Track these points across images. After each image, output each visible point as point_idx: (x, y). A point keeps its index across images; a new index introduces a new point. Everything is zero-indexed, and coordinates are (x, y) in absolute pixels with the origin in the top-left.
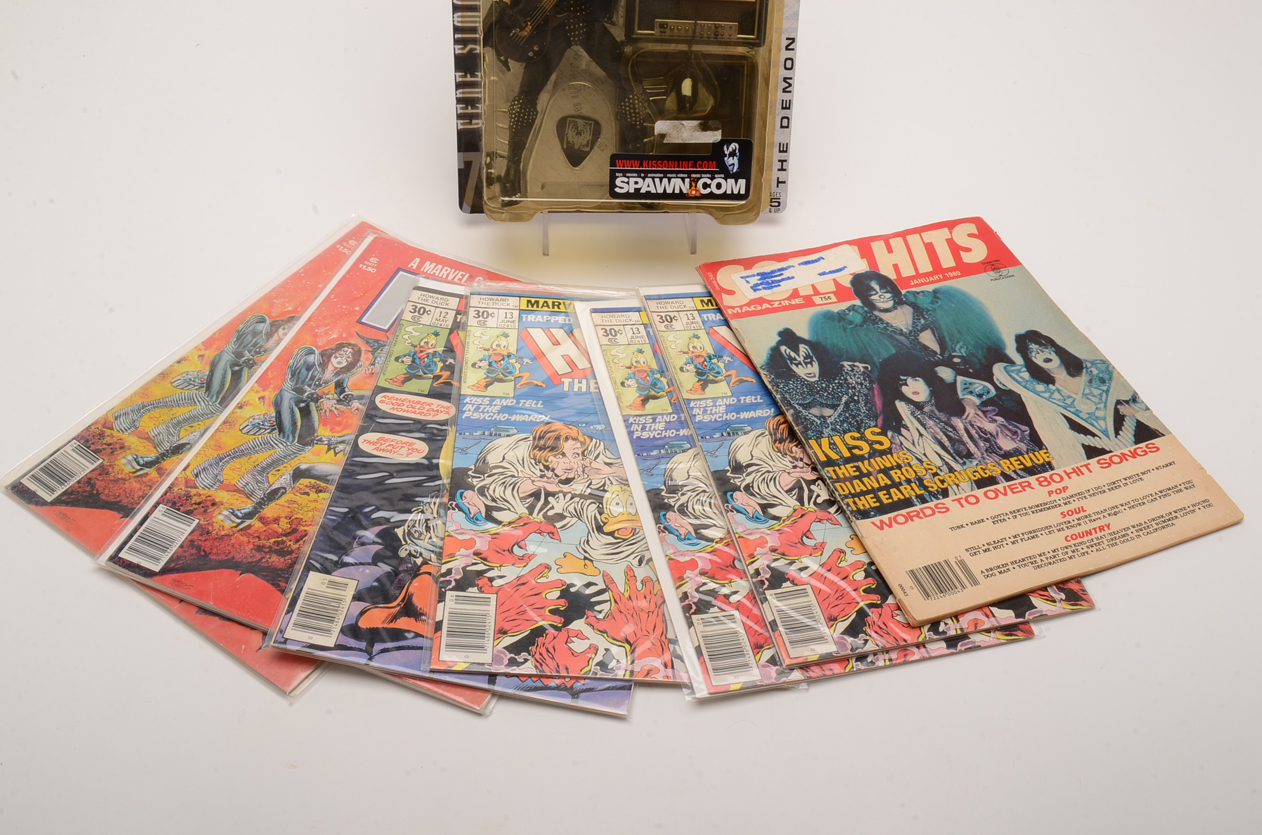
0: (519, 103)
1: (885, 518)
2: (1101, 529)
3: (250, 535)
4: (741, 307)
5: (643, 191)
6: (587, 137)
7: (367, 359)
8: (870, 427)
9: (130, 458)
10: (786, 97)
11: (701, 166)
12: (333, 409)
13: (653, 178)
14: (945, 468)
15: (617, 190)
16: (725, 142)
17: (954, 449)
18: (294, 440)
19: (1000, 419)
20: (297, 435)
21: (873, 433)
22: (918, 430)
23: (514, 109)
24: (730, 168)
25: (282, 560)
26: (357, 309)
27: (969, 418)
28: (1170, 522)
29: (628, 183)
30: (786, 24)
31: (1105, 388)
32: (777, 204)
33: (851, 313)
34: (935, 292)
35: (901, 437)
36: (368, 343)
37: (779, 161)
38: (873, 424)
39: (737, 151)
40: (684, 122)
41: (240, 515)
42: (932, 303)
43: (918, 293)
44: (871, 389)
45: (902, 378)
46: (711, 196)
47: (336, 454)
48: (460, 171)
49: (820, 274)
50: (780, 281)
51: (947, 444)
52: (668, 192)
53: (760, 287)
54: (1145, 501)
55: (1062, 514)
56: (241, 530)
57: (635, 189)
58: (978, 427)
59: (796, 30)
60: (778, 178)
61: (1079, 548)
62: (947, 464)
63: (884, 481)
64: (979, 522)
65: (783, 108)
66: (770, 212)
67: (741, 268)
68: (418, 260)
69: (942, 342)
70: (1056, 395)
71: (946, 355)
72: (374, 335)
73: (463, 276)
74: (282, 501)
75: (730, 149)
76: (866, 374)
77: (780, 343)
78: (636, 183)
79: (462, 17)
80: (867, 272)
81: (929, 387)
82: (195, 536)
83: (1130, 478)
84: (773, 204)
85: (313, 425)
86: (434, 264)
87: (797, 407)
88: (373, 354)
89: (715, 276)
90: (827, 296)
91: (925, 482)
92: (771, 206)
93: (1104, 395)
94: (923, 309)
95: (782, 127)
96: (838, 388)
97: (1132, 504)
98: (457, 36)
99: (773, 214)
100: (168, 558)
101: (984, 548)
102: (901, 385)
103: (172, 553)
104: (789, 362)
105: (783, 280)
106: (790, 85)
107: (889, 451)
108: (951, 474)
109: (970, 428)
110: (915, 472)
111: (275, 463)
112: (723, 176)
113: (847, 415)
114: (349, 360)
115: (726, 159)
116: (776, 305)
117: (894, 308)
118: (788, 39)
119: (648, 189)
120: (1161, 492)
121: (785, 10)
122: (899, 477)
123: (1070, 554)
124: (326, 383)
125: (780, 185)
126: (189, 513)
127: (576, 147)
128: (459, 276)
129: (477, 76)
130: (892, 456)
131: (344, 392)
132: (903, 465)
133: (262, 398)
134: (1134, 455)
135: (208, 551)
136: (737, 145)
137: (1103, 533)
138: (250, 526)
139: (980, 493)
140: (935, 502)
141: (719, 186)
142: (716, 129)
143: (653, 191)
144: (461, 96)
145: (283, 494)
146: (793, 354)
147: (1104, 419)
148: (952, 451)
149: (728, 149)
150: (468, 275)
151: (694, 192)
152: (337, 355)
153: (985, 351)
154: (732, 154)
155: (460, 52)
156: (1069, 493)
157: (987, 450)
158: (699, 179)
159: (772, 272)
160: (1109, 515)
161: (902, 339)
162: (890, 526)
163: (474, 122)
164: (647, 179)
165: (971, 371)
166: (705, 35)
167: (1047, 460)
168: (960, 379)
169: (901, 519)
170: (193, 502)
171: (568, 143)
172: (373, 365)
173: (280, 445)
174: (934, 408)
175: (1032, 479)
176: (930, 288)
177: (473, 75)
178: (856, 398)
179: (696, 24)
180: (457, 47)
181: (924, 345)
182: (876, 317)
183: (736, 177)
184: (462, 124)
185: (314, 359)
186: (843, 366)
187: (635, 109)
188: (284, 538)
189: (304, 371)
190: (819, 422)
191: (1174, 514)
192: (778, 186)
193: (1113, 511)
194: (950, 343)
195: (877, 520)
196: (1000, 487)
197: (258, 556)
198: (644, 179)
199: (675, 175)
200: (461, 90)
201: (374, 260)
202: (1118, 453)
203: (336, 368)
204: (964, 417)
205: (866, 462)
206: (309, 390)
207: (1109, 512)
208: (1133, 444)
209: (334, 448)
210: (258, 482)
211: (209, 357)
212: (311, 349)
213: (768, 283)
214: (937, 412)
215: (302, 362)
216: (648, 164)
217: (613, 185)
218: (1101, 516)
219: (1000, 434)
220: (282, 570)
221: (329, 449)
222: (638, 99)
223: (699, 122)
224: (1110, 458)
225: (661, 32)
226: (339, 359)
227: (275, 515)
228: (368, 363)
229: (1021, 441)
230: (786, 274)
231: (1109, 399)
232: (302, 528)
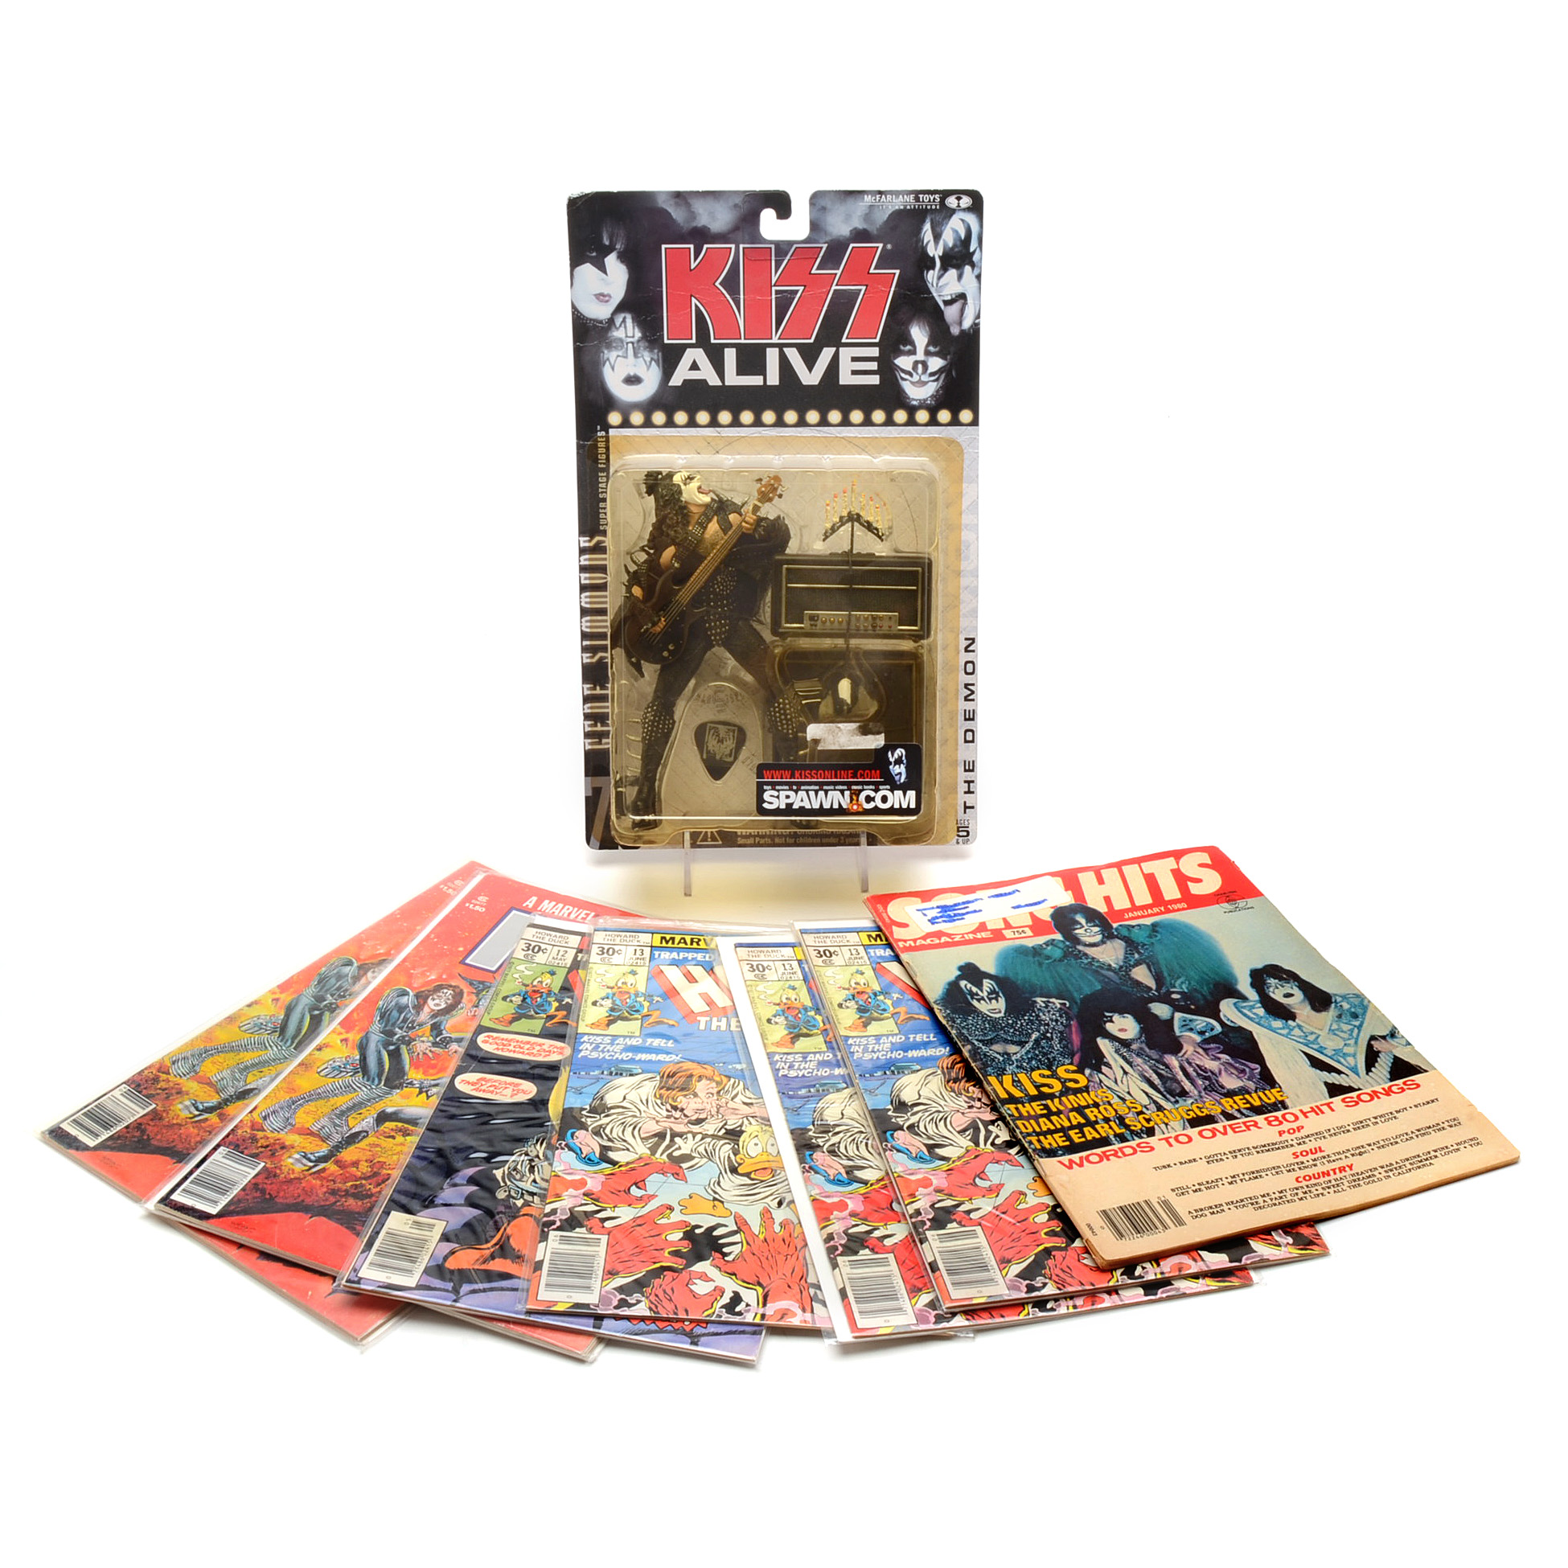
0: (652, 710)
1: (1076, 1157)
2: (1342, 1169)
3: (325, 1178)
4: (915, 941)
5: (795, 807)
6: (730, 744)
7: (470, 1001)
8: (1063, 1065)
9: (188, 1103)
10: (969, 706)
11: (862, 776)
12: (427, 1051)
13: (807, 791)
14: (1153, 1107)
15: (765, 805)
16: (890, 747)
17: (1165, 1087)
18: (380, 1083)
19: (1225, 1057)
20: (383, 1078)
21: (1067, 1071)
22: (1122, 1068)
23: (646, 717)
24: (897, 778)
25: (360, 1203)
26: (461, 949)
27: (1186, 1056)
28: (1428, 1162)
29: (778, 797)
30: (964, 623)
31: (1357, 1023)
32: (965, 834)
33: (1049, 948)
34: (1154, 925)
35: (1100, 1075)
36: (471, 984)
37: (965, 782)
38: (1067, 1061)
39: (904, 758)
40: (840, 725)
41: (313, 1158)
42: (1150, 937)
43: (1133, 927)
44: (1068, 1026)
45: (1107, 1014)
46: (876, 811)
47: (428, 1097)
48: (587, 799)
49: (1014, 908)
50: (964, 914)
51: (1157, 1081)
52: (825, 807)
53: (940, 920)
54: (1398, 1140)
55: (1294, 1154)
56: (314, 1173)
57: (787, 804)
58: (1197, 1065)
59: (975, 629)
60: (965, 803)
61: (1313, 1189)
62: (1155, 1102)
63: (1076, 1119)
64: (1190, 1161)
65: (966, 719)
66: (958, 843)
67: (919, 900)
68: (534, 899)
69: (1159, 979)
70: (1297, 1032)
71: (1164, 990)
72: (480, 977)
73: (588, 915)
74: (363, 1144)
75: (896, 756)
76: (1062, 1011)
77: (959, 978)
78: (788, 797)
79: (591, 621)
80: (1071, 905)
81: (1139, 1023)
82: (260, 1180)
83: (1381, 1116)
84: (961, 834)
85: (403, 1068)
86: (554, 903)
87: (976, 1043)
88: (477, 996)
89: (885, 908)
90: (1020, 930)
91: (1127, 1121)
92: (959, 836)
93: (1356, 1030)
94: (1138, 944)
95: (966, 741)
96: (1027, 1024)
97: (1382, 1143)
98: (585, 643)
99: (961, 846)
100: (227, 1201)
101: (1194, 1188)
102: (1105, 1022)
103: (232, 1196)
104: (969, 997)
105: (968, 913)
106: (973, 692)
107: (1086, 1089)
108: (1159, 1113)
109: (1186, 1065)
110: (1116, 1111)
111: (356, 1107)
112: (888, 787)
113: (1037, 1052)
114: (449, 1002)
115: (891, 767)
116: (957, 938)
117: (1103, 942)
118: (966, 639)
119: (802, 804)
120: (1418, 1130)
121: (961, 607)
122: (1096, 1116)
123: (1301, 1195)
124: (420, 1025)
125: (967, 810)
126: (255, 1156)
127: (718, 757)
128: (583, 915)
129: (607, 688)
130: (1089, 1094)
131: (442, 1034)
132: (1101, 1103)
133: (345, 1040)
134: (1388, 1092)
135: (274, 1194)
136: (903, 751)
137: (1344, 1173)
138: (324, 1170)
139: (1193, 1132)
140: (1138, 1141)
141: (884, 799)
142: (879, 733)
143: (808, 806)
144: (589, 711)
145: (364, 1137)
146: (974, 989)
147: (1354, 1056)
148: (1162, 1090)
149: (893, 755)
150: (593, 914)
151: (855, 807)
152: (435, 997)
153: (1212, 986)
154: (898, 762)
155: (589, 661)
156: (1303, 1133)
157: (1205, 1089)
158: (861, 791)
159: (956, 905)
160: (1353, 1155)
161: (1110, 974)
162: (1081, 1165)
163: (604, 741)
164: (800, 792)
165: (1193, 1007)
166: (862, 628)
167: (1280, 1099)
168: (1178, 1015)
169: (1094, 1159)
170: (259, 1145)
171: (708, 752)
172: (477, 1007)
173: (364, 1088)
174: (1144, 1046)
175: (1260, 1119)
176: (1148, 921)
177: (603, 687)
178: (1049, 1035)
179: (850, 615)
180: (585, 655)
181: (1137, 981)
182: (1080, 951)
183: (904, 788)
184: (590, 744)
185: (408, 1000)
186: (1035, 1002)
187: (786, 715)
188: (364, 1182)
189: (395, 1014)
190: (1001, 1059)
191: (1433, 1154)
192: (965, 812)
193: (1357, 1152)
194: (1168, 979)
195: (1065, 1159)
196: (1219, 1126)
197: (332, 1199)
198: (796, 792)
199: (832, 787)
200: (589, 705)
201: (483, 899)
202: (1369, 1091)
203: (433, 1010)
204: (1180, 1054)
205: (1056, 1101)
206: (399, 1033)
207: (1353, 1152)
208: (1387, 1081)
209: (427, 1092)
210: (335, 1125)
211: (284, 1001)
212: (405, 990)
213: (949, 916)
214: (1147, 1050)
215: (393, 1003)
216: (801, 775)
217: (760, 800)
218: (1343, 1156)
219: (1223, 1072)
220: (358, 1213)
221: (421, 1092)
222: (789, 704)
223: (858, 724)
224: (1358, 1096)
225: (811, 625)
226: (437, 1001)
227: (354, 1158)
228: (470, 1005)
229: (1249, 1079)
230: (972, 907)
231: (1361, 1034)
232: (385, 1172)
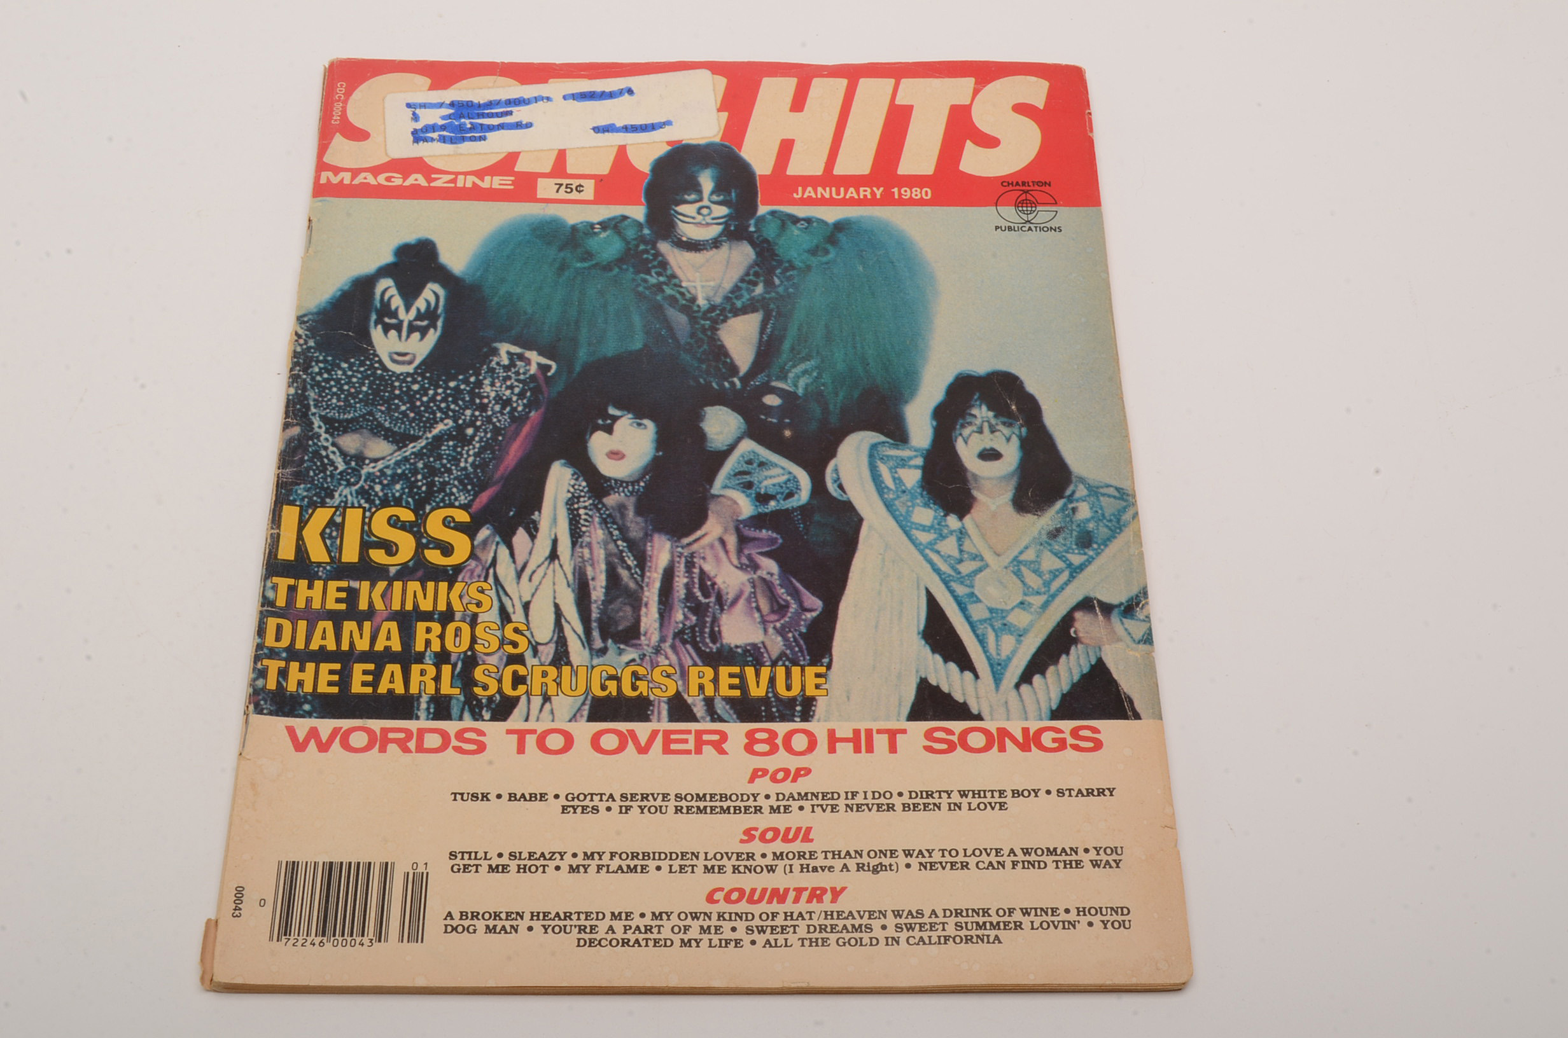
1: (326, 726)
2: (816, 895)
4: (355, 172)
8: (452, 506)
14: (548, 652)
17: (603, 612)
19: (770, 566)
21: (447, 523)
22: (555, 542)
27: (695, 547)
28: (993, 933)
31: (1076, 559)
33: (603, 235)
34: (840, 227)
35: (503, 552)
38: (463, 499)
42: (814, 252)
43: (795, 220)
44: (518, 420)
45: (612, 411)
49: (597, 130)
50: (491, 128)
51: (598, 593)
53: (435, 135)
54: (972, 861)
55: (747, 832)
58: (702, 572)
61: (727, 926)
62: (561, 642)
63: (390, 638)
64: (533, 797)
67: (426, 81)
69: (766, 352)
70: (949, 546)
71: (757, 382)
76: (534, 386)
77: (385, 271)
80: (710, 146)
81: (658, 449)
83: (977, 794)
87: (317, 422)
89: (349, 94)
90: (575, 183)
91: (478, 674)
93: (1065, 576)
94: (780, 262)
96: (444, 400)
97: (937, 857)
101: (495, 861)
102: (597, 428)
104: (374, 317)
105: (501, 127)
107: (451, 575)
108: (552, 672)
109: (681, 568)
110: (474, 640)
113: (420, 465)
116: (441, 182)
117: (716, 243)
120: (1026, 852)
122: (428, 643)
123: (694, 933)
130: (450, 588)
132: (458, 616)
134: (1030, 741)
137: (814, 906)
139: (584, 730)
140: (468, 722)
146: (397, 302)
147: (1021, 635)
148: (595, 615)
153: (856, 394)
156: (804, 785)
157: (679, 634)
159: (490, 104)
160: (860, 867)
161: (680, 320)
162: (324, 747)
165: (787, 433)
167: (810, 691)
168: (748, 446)
169: (359, 740)
174: (631, 503)
175: (737, 731)
176: (831, 215)
178: (470, 431)
181: (722, 347)
182: (658, 254)
186: (495, 352)
190: (341, 467)
191: (1017, 916)
193: (876, 861)
194: (784, 356)
195: (302, 726)
196: (642, 729)
202: (991, 725)
204: (686, 541)
205: (381, 585)
207: (865, 860)
208: (1045, 712)
213: (461, 129)
214: (631, 513)
218: (838, 864)
219: (742, 602)
224: (964, 735)
229: (781, 632)
230: (520, 114)
231: (1069, 590)
